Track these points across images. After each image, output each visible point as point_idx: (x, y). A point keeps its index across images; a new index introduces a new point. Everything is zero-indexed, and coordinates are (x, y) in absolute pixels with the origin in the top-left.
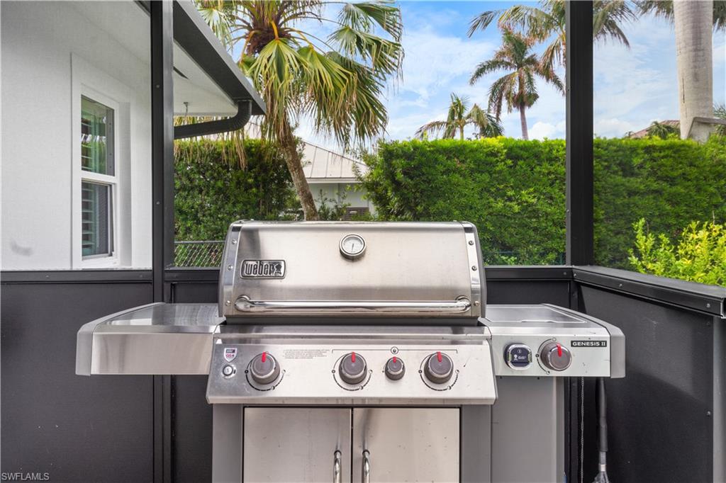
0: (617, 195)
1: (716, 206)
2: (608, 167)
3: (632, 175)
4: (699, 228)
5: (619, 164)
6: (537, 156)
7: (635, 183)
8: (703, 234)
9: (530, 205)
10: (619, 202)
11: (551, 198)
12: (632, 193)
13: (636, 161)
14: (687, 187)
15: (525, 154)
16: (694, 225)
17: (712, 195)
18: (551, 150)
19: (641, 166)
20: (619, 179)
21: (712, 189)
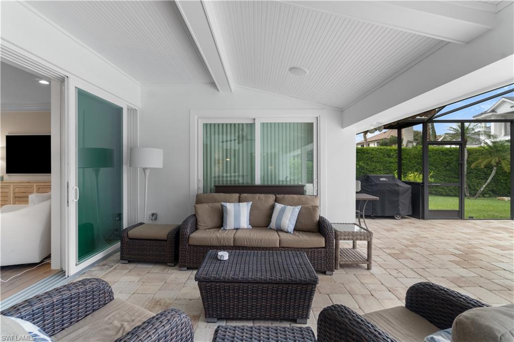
0: (387, 163)
1: (415, 166)
2: (384, 155)
3: (391, 157)
4: (411, 173)
5: (387, 154)
6: (364, 152)
7: (391, 160)
8: (412, 175)
9: (362, 166)
10: (387, 165)
11: (368, 164)
12: (391, 163)
13: (392, 154)
14: (406, 161)
15: (360, 152)
16: (410, 172)
17: (413, 163)
18: (368, 150)
19: (393, 155)
20: (387, 159)
21: (413, 162)
